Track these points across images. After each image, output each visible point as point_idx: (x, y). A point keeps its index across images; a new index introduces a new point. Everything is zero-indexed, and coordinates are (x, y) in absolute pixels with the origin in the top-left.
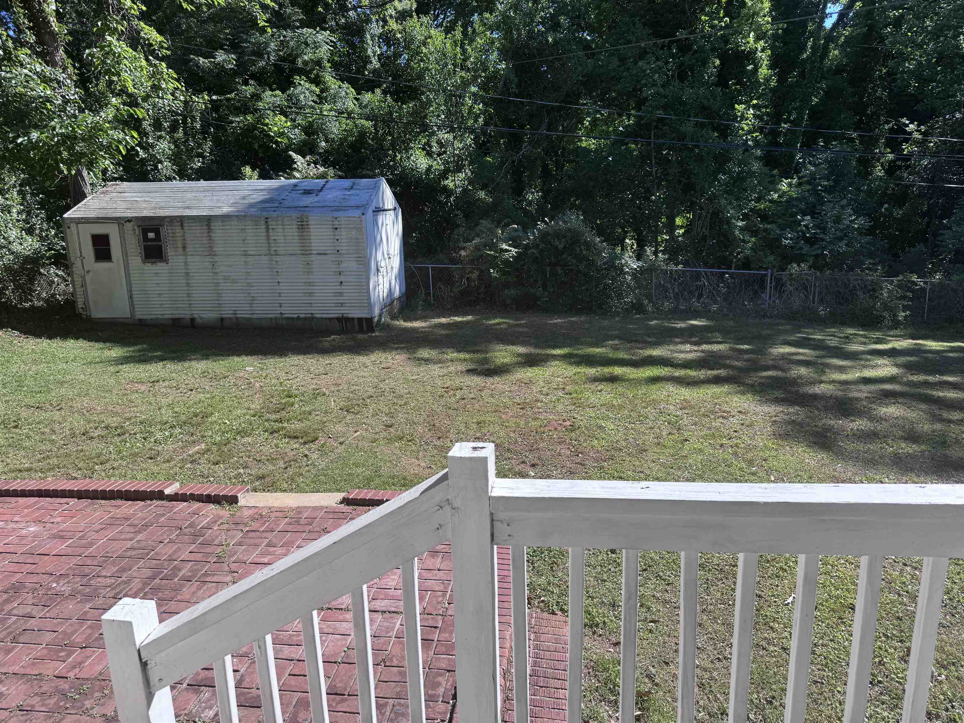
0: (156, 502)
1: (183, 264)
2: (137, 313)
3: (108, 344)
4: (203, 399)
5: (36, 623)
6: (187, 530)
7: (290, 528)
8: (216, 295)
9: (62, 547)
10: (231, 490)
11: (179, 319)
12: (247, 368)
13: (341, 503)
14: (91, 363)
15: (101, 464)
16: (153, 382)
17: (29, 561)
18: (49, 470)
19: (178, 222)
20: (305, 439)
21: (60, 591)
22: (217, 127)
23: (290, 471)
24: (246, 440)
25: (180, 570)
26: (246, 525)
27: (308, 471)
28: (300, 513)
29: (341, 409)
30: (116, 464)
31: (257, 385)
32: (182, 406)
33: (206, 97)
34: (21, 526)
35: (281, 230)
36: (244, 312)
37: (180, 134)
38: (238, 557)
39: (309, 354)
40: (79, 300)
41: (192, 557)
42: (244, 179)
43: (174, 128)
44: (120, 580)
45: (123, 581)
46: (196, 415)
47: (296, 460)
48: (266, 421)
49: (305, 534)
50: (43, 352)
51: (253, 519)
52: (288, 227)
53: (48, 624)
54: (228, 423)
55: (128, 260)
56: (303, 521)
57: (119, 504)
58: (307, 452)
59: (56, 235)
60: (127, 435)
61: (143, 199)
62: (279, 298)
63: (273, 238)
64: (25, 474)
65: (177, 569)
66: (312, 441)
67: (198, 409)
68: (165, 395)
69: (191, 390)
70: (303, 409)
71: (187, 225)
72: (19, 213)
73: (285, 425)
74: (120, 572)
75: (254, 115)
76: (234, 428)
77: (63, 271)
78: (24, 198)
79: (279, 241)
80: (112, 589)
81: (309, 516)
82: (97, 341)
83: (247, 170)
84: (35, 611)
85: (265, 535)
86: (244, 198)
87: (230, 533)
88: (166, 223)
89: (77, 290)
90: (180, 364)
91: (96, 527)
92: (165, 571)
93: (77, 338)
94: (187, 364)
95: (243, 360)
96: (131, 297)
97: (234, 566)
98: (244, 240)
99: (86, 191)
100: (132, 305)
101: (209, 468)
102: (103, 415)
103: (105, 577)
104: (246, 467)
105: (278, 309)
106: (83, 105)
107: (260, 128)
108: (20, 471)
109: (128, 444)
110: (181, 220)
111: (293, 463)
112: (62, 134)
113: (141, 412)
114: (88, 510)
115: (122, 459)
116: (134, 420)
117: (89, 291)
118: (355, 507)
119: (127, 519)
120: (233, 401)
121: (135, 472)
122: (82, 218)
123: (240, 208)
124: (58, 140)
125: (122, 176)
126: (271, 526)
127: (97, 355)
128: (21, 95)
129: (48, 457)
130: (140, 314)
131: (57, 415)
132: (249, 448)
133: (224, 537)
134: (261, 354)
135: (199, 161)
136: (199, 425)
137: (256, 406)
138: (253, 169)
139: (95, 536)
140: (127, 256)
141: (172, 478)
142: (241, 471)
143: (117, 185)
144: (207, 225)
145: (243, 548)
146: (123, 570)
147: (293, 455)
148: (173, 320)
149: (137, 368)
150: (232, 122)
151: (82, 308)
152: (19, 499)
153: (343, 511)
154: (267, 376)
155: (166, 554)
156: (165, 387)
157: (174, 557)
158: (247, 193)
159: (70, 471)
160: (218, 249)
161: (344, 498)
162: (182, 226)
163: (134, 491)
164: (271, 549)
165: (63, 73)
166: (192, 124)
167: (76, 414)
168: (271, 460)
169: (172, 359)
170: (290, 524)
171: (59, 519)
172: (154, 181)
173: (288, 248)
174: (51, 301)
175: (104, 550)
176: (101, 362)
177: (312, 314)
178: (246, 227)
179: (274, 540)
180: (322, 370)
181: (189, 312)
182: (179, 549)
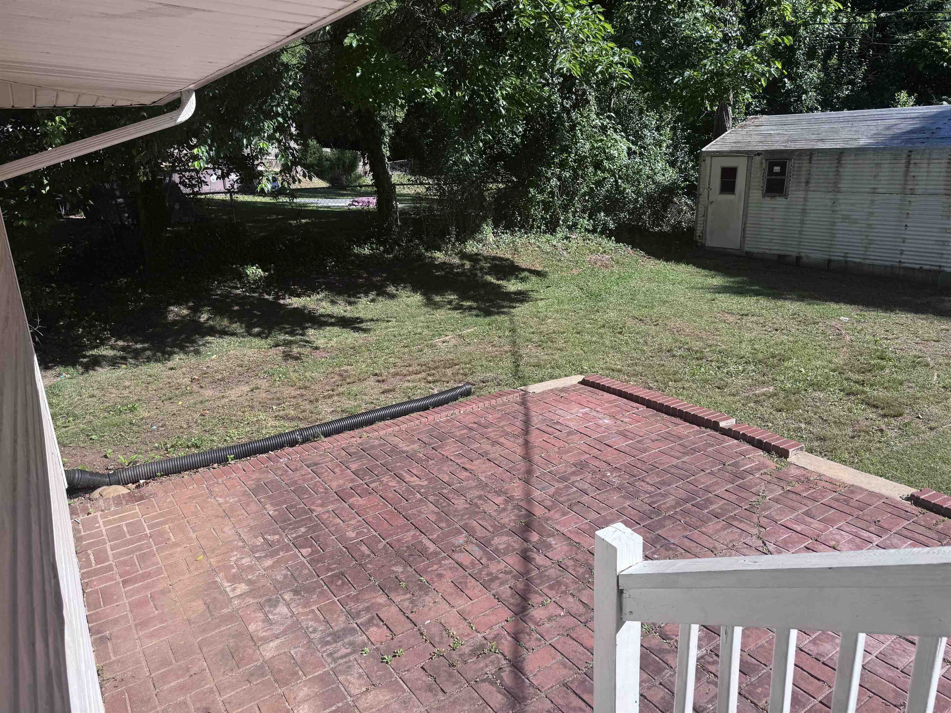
0: (710, 432)
1: (802, 200)
2: (746, 246)
3: (713, 273)
4: (785, 341)
5: (587, 500)
6: (730, 468)
7: (835, 505)
8: (829, 235)
9: (622, 444)
10: (784, 443)
11: (784, 256)
12: (842, 318)
13: (907, 499)
14: (693, 288)
15: (675, 381)
16: (742, 315)
17: (597, 447)
18: (634, 375)
19: (807, 155)
20: (886, 411)
21: (612, 481)
22: (877, 49)
23: (858, 442)
24: (816, 394)
25: (711, 503)
26: (789, 483)
27: (879, 449)
28: (852, 492)
29: (944, 387)
30: (687, 385)
31: (848, 338)
32: (763, 344)
33: (873, 16)
34: (600, 416)
35: (925, 165)
36: (855, 257)
37: (834, 61)
38: (770, 514)
39: (923, 313)
40: (698, 228)
41: (727, 495)
42: (896, 107)
43: (828, 55)
44: (659, 491)
45: (660, 493)
46: (774, 357)
47: (867, 432)
48: (847, 379)
49: (851, 518)
50: (658, 272)
51: (798, 480)
52: (937, 161)
53: (596, 505)
54: (804, 371)
55: (749, 193)
56: (853, 503)
57: (677, 422)
58: (883, 427)
59: (693, 167)
60: (704, 361)
61: (778, 132)
62: (902, 244)
63: (913, 174)
64: (616, 373)
65: (709, 502)
66: (894, 416)
67: (777, 350)
68: (750, 330)
69: (777, 330)
70: (895, 376)
71: (816, 158)
72: (668, 147)
73: (867, 389)
74: (661, 484)
75: (928, 29)
76: (808, 378)
77: (692, 200)
78: (675, 134)
79: (919, 178)
80: (650, 496)
81: (861, 500)
82: (704, 268)
83: (903, 96)
84: (590, 489)
85: (805, 501)
86: (888, 128)
87: (771, 486)
88: (795, 157)
89: (699, 219)
90: (773, 301)
91: (654, 436)
92: (699, 499)
93: (688, 264)
94: (779, 303)
95: (840, 308)
96: (744, 230)
97: (764, 521)
98: (876, 176)
99: (728, 125)
100: (743, 237)
101: (771, 413)
102: (689, 338)
103: (648, 483)
104: (809, 423)
105: (899, 256)
106: (742, 41)
107: (931, 44)
108: (613, 370)
109: (703, 369)
110: (811, 153)
111: (863, 434)
112: (711, 71)
113: (723, 342)
114: (652, 419)
115: (693, 381)
116: (714, 348)
117: (709, 219)
118: (925, 511)
119: (680, 438)
120: (816, 350)
121: (701, 397)
122: (717, 152)
123: (881, 139)
124: (707, 78)
125: (765, 109)
126: (815, 495)
127: (700, 281)
128: (688, 37)
129: (636, 363)
130: (750, 247)
131: (653, 330)
132: (818, 404)
133: (763, 488)
134: (863, 305)
135: (847, 89)
136: (774, 366)
137: (839, 361)
138: (910, 95)
139: (651, 445)
140: (749, 189)
141: (731, 413)
142: (803, 426)
143: (757, 118)
144: (837, 159)
145: (779, 506)
146: (663, 483)
147: (866, 426)
148: (780, 256)
149: (732, 299)
150: (898, 41)
151: (699, 236)
152: (605, 393)
153: (907, 509)
154: (862, 330)
155: (704, 483)
156: (752, 322)
157: (710, 489)
158: (893, 122)
159: (649, 381)
160: (844, 185)
161: (912, 495)
162: (810, 160)
163: (693, 414)
164: (808, 519)
165: (731, 11)
166: (850, 47)
167: (667, 332)
168: (838, 423)
169: (767, 296)
170: (837, 500)
171: (627, 420)
172: (795, 113)
173: (928, 187)
174: (677, 227)
175: (653, 459)
176: (702, 288)
177: (940, 266)
178: (882, 162)
179: (814, 511)
180: (934, 335)
181: (796, 250)
182: (717, 483)
